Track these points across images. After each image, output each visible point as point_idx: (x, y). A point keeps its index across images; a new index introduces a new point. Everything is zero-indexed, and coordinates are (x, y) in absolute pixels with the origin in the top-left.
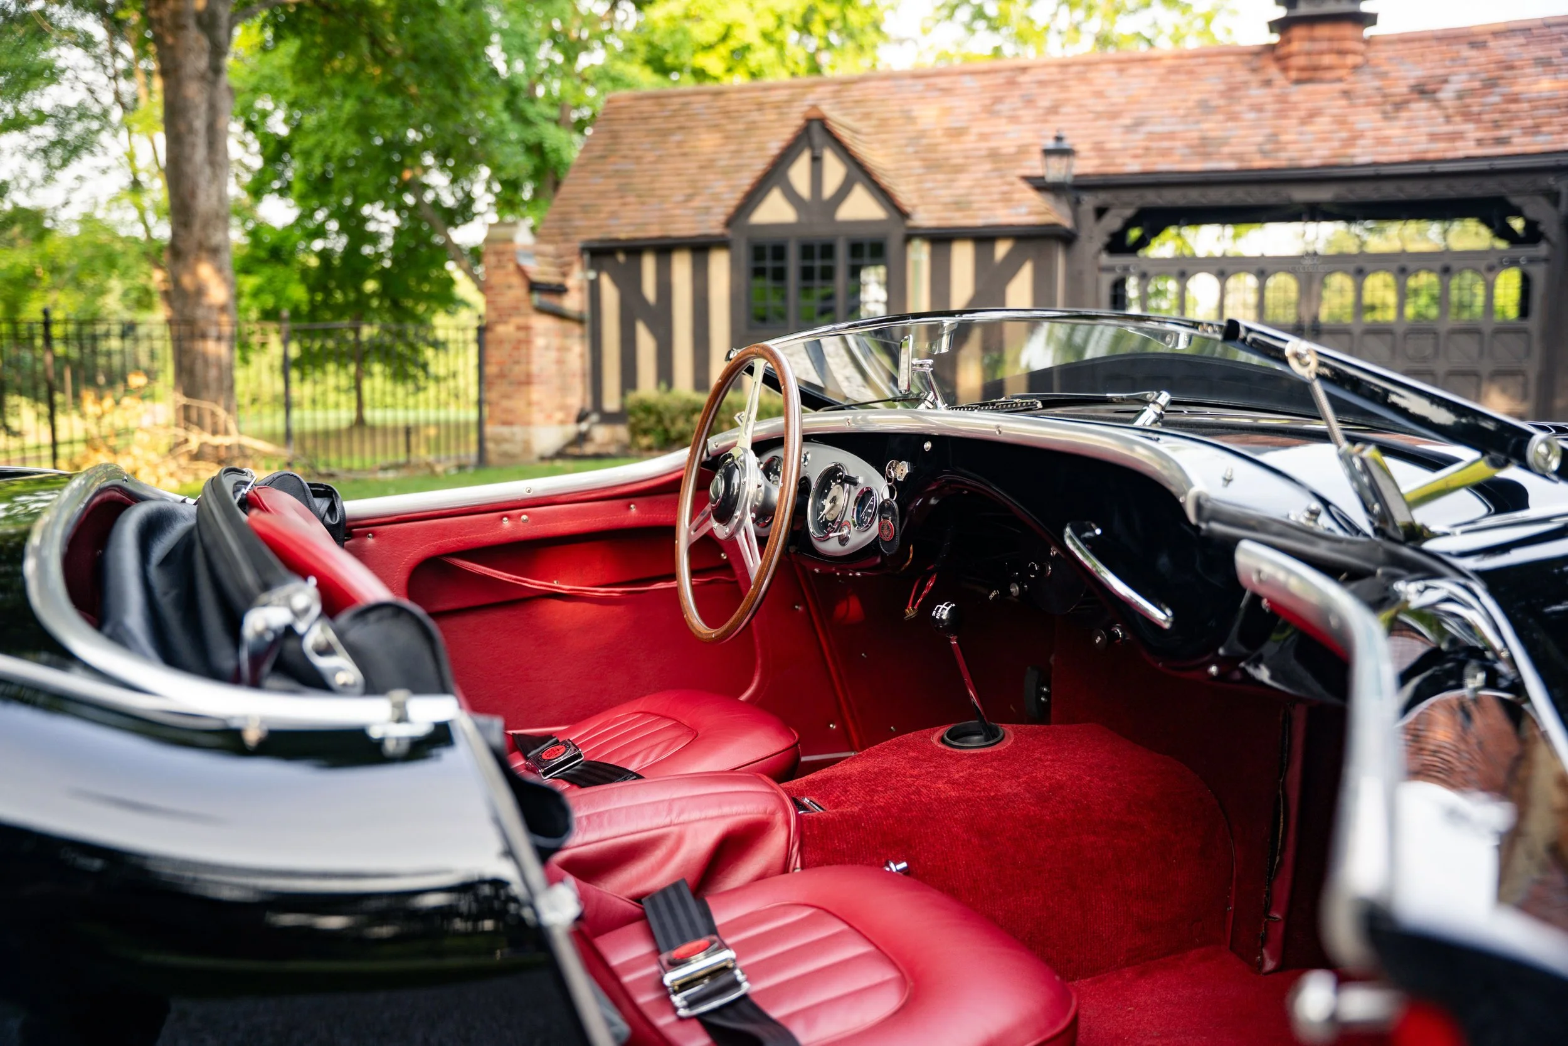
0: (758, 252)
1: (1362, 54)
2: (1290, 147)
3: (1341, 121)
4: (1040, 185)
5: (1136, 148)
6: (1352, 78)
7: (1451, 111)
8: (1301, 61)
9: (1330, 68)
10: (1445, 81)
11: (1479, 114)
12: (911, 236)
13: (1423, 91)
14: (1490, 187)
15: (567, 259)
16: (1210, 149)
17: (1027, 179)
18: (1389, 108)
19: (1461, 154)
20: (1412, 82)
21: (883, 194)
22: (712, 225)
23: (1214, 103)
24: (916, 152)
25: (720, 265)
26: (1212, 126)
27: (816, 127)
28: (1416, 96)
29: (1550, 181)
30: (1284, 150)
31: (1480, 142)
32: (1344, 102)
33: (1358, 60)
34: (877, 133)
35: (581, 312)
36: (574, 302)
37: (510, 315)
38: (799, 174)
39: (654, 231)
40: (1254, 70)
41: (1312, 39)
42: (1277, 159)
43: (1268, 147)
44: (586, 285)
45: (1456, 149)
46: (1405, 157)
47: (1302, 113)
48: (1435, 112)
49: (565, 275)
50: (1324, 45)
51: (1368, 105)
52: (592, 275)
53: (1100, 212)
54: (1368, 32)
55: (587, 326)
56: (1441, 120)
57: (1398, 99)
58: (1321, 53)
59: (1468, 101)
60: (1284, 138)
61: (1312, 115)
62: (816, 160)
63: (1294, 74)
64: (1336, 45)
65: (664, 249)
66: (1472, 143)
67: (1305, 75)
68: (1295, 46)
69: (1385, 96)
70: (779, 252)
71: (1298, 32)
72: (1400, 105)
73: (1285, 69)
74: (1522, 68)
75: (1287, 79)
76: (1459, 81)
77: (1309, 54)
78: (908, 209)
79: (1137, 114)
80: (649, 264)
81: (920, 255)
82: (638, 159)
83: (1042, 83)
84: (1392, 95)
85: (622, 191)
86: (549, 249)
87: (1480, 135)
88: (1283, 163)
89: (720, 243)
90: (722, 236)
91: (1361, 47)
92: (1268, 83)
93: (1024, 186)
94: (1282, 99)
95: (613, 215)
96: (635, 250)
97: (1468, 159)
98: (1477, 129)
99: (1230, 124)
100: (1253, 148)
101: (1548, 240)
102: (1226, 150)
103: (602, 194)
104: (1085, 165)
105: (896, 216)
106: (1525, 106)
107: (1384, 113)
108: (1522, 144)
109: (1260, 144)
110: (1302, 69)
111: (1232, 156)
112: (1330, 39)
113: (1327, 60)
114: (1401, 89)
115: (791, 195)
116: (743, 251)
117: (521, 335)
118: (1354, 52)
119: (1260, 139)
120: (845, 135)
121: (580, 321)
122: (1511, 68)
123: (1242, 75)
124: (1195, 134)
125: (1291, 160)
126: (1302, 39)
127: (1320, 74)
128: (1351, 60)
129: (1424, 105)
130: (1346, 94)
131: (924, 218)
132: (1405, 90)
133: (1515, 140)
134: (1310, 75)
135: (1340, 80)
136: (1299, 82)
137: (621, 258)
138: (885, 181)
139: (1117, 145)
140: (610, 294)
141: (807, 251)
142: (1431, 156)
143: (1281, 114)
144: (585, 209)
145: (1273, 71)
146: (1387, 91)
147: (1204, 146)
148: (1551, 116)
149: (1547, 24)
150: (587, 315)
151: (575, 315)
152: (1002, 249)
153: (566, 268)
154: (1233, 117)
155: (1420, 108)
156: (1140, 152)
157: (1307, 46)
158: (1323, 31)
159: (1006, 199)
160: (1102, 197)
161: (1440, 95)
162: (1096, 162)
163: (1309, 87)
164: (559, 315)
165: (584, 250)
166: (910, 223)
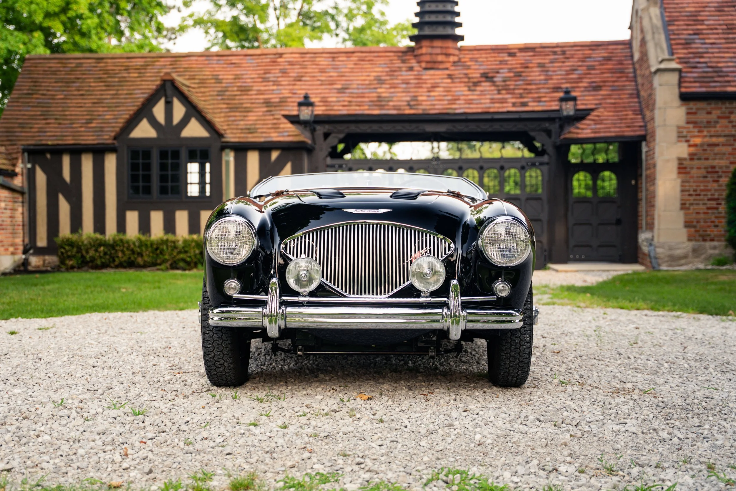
0: (133, 154)
1: (457, 56)
2: (424, 103)
3: (448, 91)
4: (294, 120)
5: (344, 101)
6: (453, 68)
7: (500, 88)
8: (427, 58)
9: (442, 62)
10: (498, 72)
11: (514, 89)
12: (224, 147)
13: (487, 77)
14: (520, 127)
15: (14, 156)
16: (383, 103)
17: (286, 117)
18: (471, 84)
19: (505, 110)
20: (482, 71)
21: (208, 124)
22: (107, 138)
23: (383, 78)
24: (222, 99)
25: (111, 161)
26: (383, 91)
27: (168, 84)
28: (483, 79)
29: (547, 125)
30: (421, 105)
31: (514, 104)
32: (449, 81)
33: (456, 59)
34: (199, 87)
35: (22, 187)
38: (159, 112)
39: (70, 141)
40: (403, 62)
41: (432, 47)
42: (417, 109)
43: (412, 103)
44: (25, 171)
45: (503, 107)
46: (479, 111)
47: (429, 86)
48: (493, 88)
49: (14, 165)
50: (438, 51)
51: (461, 82)
52: (29, 166)
53: (326, 136)
54: (460, 44)
55: (27, 196)
56: (496, 92)
57: (475, 80)
58: (437, 54)
59: (508, 83)
60: (420, 98)
61: (434, 86)
62: (169, 104)
63: (424, 65)
64: (444, 51)
65: (76, 151)
66: (510, 105)
67: (429, 65)
68: (424, 50)
69: (469, 78)
70: (147, 154)
71: (425, 43)
72: (476, 84)
73: (419, 62)
74: (532, 67)
75: (420, 66)
76: (504, 73)
77: (431, 54)
78: (223, 132)
79: (343, 82)
80: (66, 161)
81: (230, 157)
82: (53, 97)
83: (291, 63)
84: (473, 78)
85: (45, 116)
86: (3, 149)
87: (514, 100)
88: (420, 112)
89: (112, 149)
90: (113, 144)
91: (457, 52)
92: (411, 69)
93: (285, 120)
94: (418, 78)
95: (41, 131)
96: (57, 151)
97: (508, 112)
98: (513, 98)
99: (392, 90)
100: (405, 103)
101: (548, 154)
102: (391, 104)
103: (33, 117)
104: (319, 110)
105: (216, 136)
106: (534, 87)
107: (469, 87)
108: (533, 106)
109: (408, 101)
110: (427, 62)
111: (395, 108)
112: (441, 47)
113: (440, 58)
114: (476, 75)
115: (154, 122)
116: (125, 153)
118: (454, 55)
119: (408, 99)
120: (185, 89)
121: (22, 193)
122: (527, 67)
123: (398, 64)
124: (375, 95)
125: (424, 110)
126: (427, 47)
127: (436, 66)
128: (452, 59)
129: (487, 84)
130: (450, 76)
131: (231, 137)
132: (478, 75)
133: (531, 104)
134: (432, 66)
135: (447, 69)
136: (426, 69)
137: (48, 156)
138: (209, 116)
139: (334, 99)
140: (41, 178)
141: (163, 154)
142: (492, 110)
143: (418, 86)
144: (22, 126)
145: (413, 63)
146: (470, 76)
147: (380, 101)
148: (546, 93)
149: (543, 47)
150: (26, 190)
151: (19, 189)
152: (275, 155)
153: (15, 161)
154: (394, 86)
155: (486, 86)
156: (346, 103)
157: (429, 50)
158: (438, 43)
159: (276, 127)
160: (327, 128)
161: (495, 79)
162: (324, 108)
163: (432, 72)
164: (12, 189)
165: (24, 151)
166: (224, 140)
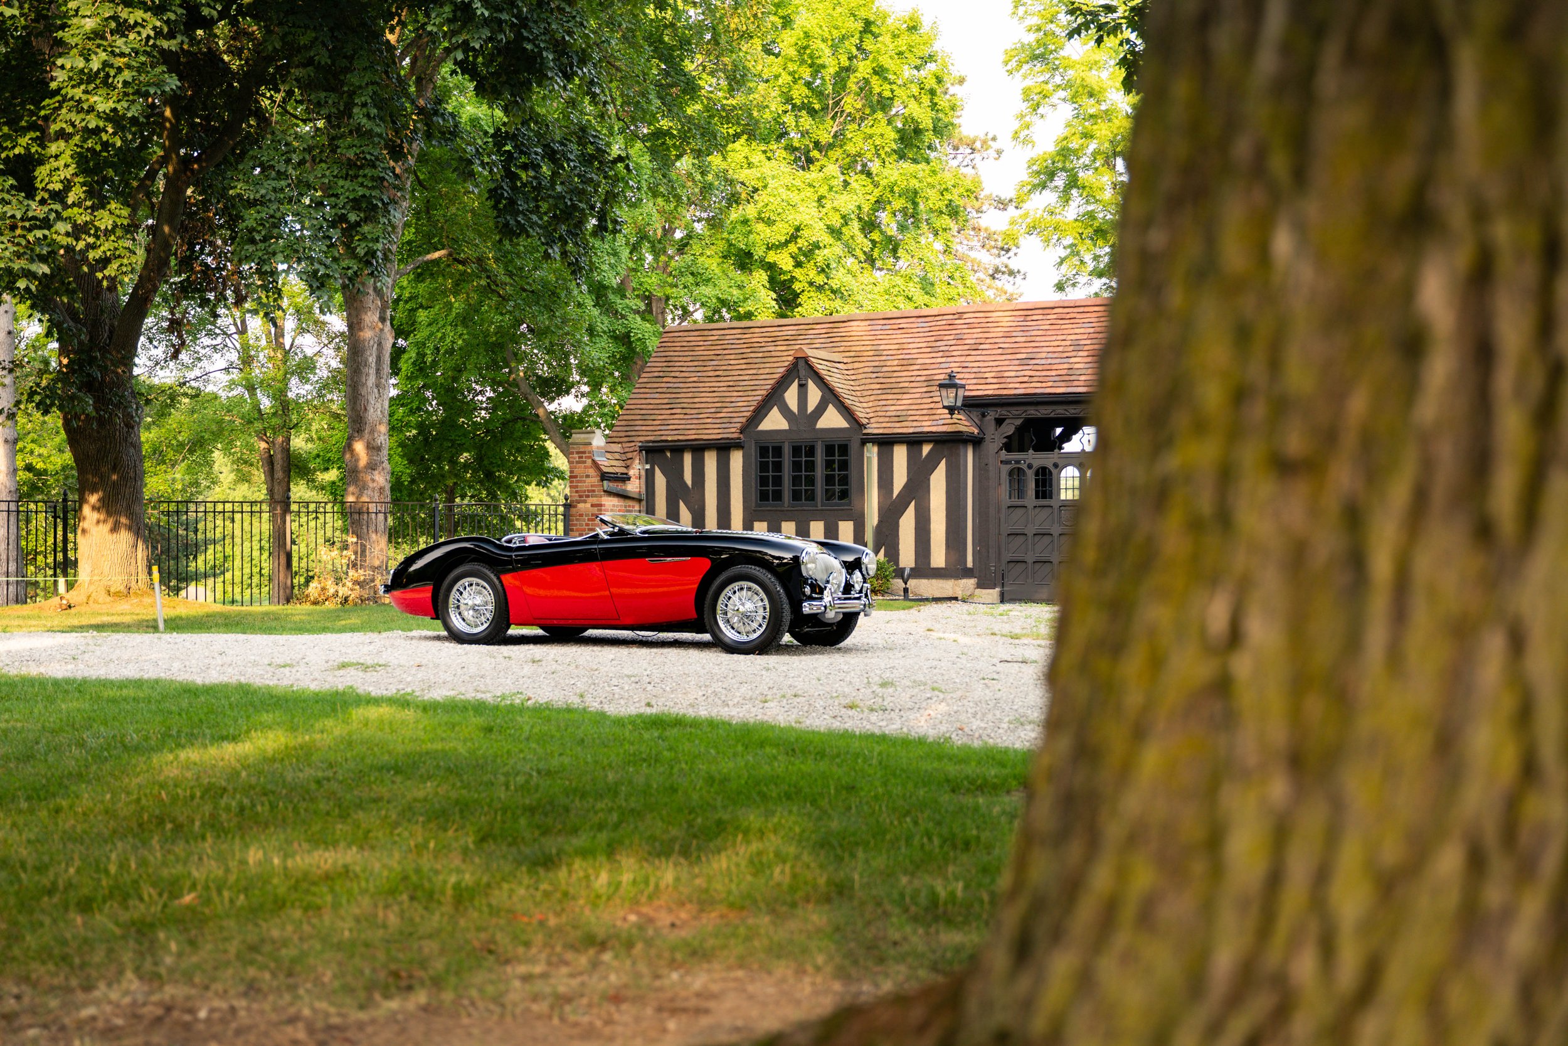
0: (763, 451)
12: (866, 440)
15: (630, 455)
21: (846, 411)
22: (732, 431)
25: (737, 460)
27: (801, 363)
35: (640, 495)
36: (634, 486)
37: (588, 496)
38: (791, 396)
39: (694, 435)
44: (643, 473)
49: (628, 467)
52: (648, 467)
53: (999, 422)
55: (644, 503)
62: (802, 387)
65: (699, 449)
70: (778, 451)
78: (863, 421)
80: (688, 459)
81: (873, 453)
82: (685, 381)
86: (617, 448)
89: (738, 445)
90: (739, 438)
95: (664, 424)
96: (678, 449)
105: (856, 427)
115: (786, 411)
116: (753, 451)
117: (595, 510)
120: (823, 372)
121: (640, 501)
131: (874, 428)
137: (669, 454)
138: (848, 403)
140: (660, 481)
141: (796, 450)
144: (644, 417)
150: (644, 497)
151: (636, 496)
152: (927, 449)
153: (629, 463)
160: (1000, 413)
164: (624, 496)
165: (641, 449)
166: (865, 431)
